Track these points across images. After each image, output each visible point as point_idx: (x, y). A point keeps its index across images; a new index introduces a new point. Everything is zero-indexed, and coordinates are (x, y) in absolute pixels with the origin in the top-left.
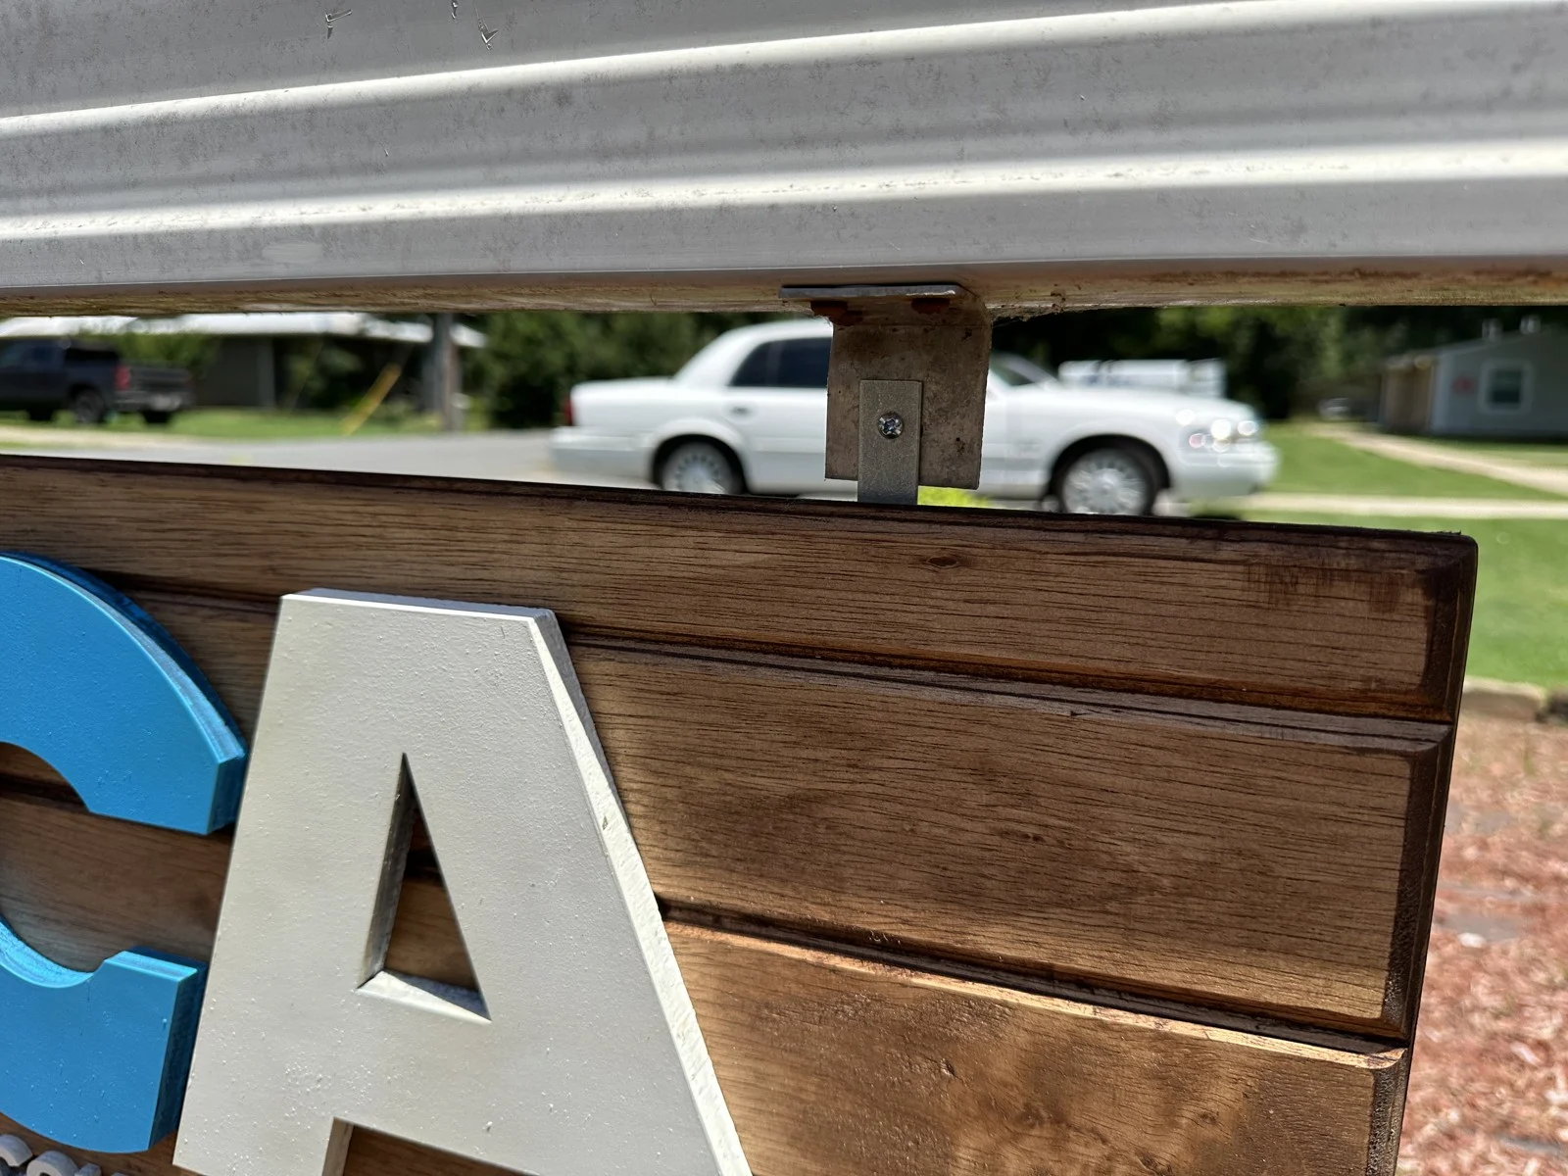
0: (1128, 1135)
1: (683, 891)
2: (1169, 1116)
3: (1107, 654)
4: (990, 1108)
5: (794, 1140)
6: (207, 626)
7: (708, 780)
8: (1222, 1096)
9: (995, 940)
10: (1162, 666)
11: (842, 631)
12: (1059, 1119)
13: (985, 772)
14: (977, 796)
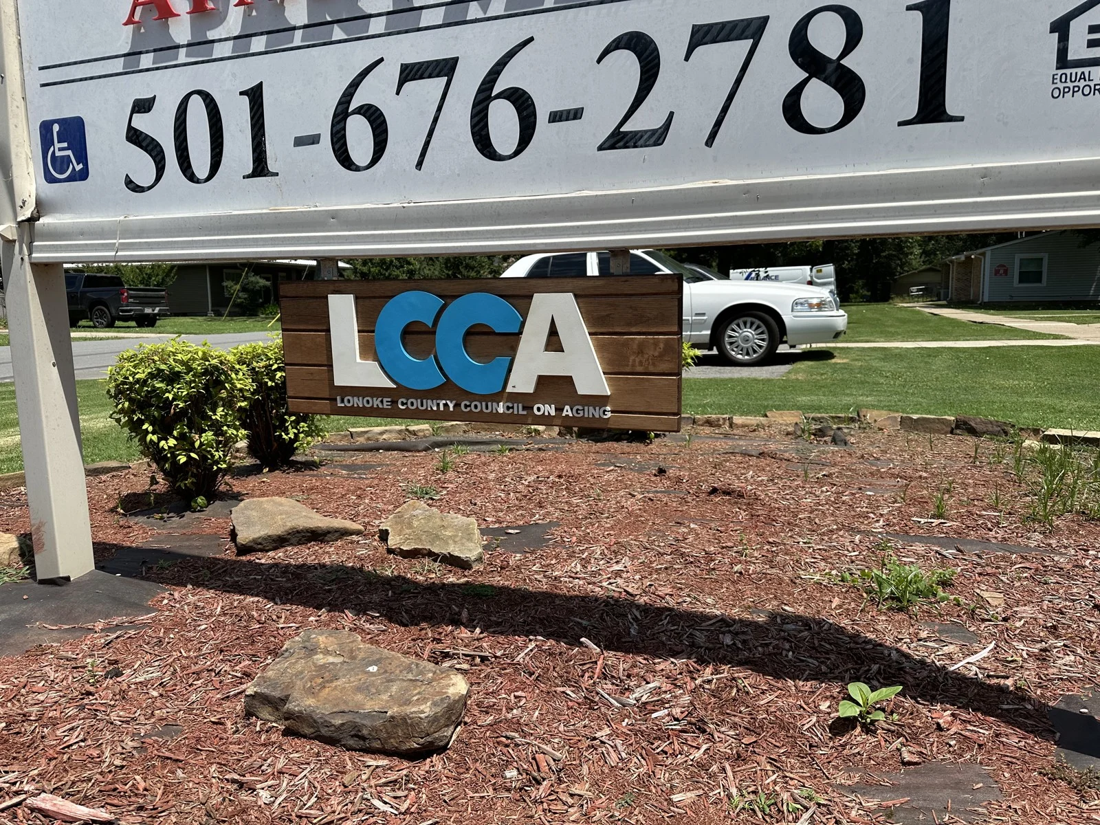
0: (651, 353)
1: (593, 330)
2: (655, 349)
3: (644, 291)
4: (634, 353)
5: (608, 364)
6: (518, 302)
7: (595, 314)
8: (662, 346)
9: (633, 330)
10: (651, 291)
11: (613, 291)
12: (642, 352)
13: (631, 308)
14: (631, 311)
